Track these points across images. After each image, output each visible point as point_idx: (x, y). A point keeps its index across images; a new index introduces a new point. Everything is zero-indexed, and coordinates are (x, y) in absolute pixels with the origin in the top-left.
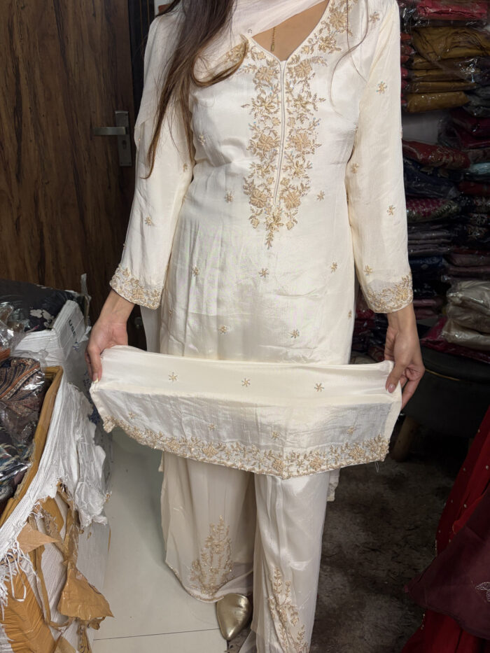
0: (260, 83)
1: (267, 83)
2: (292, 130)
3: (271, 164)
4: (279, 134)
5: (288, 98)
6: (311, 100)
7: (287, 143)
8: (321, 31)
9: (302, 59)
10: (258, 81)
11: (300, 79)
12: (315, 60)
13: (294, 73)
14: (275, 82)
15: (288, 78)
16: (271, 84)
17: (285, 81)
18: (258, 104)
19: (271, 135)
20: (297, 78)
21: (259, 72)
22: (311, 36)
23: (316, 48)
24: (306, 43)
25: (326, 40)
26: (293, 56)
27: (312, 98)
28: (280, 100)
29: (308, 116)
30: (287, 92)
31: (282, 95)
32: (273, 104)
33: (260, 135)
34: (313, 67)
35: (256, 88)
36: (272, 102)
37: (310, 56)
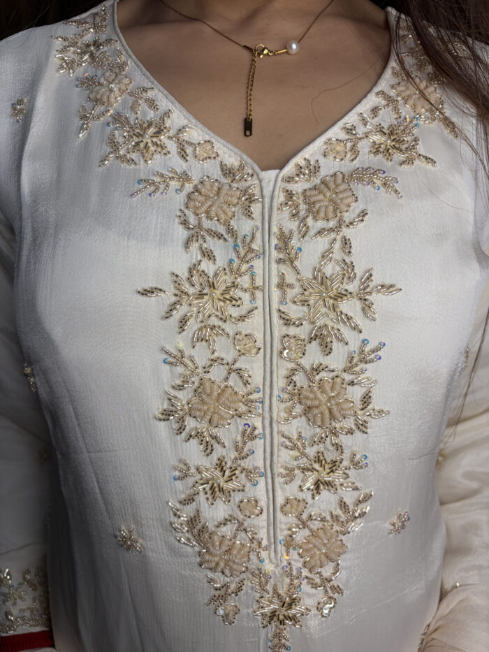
0: (200, 226)
1: (222, 229)
2: (293, 372)
3: (243, 463)
4: (257, 379)
5: (282, 277)
6: (352, 287)
7: (283, 406)
8: (375, 111)
9: (323, 172)
10: (192, 220)
11: (321, 224)
12: (363, 175)
13: (303, 207)
14: (244, 226)
15: (284, 220)
16: (231, 231)
17: (275, 229)
18: (191, 291)
19: (231, 383)
20: (310, 221)
21: (196, 189)
22: (351, 119)
23: (364, 147)
24: (336, 132)
25: (391, 133)
26: (299, 159)
27: (356, 283)
28: (259, 282)
29: (347, 333)
30: (279, 261)
31: (266, 269)
32: (237, 293)
33: (196, 379)
34: (360, 194)
35: (187, 245)
36: (234, 285)
37: (347, 166)
